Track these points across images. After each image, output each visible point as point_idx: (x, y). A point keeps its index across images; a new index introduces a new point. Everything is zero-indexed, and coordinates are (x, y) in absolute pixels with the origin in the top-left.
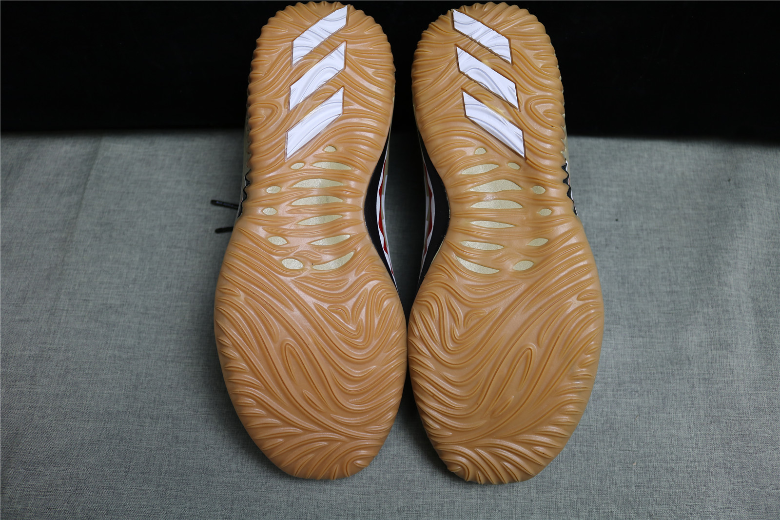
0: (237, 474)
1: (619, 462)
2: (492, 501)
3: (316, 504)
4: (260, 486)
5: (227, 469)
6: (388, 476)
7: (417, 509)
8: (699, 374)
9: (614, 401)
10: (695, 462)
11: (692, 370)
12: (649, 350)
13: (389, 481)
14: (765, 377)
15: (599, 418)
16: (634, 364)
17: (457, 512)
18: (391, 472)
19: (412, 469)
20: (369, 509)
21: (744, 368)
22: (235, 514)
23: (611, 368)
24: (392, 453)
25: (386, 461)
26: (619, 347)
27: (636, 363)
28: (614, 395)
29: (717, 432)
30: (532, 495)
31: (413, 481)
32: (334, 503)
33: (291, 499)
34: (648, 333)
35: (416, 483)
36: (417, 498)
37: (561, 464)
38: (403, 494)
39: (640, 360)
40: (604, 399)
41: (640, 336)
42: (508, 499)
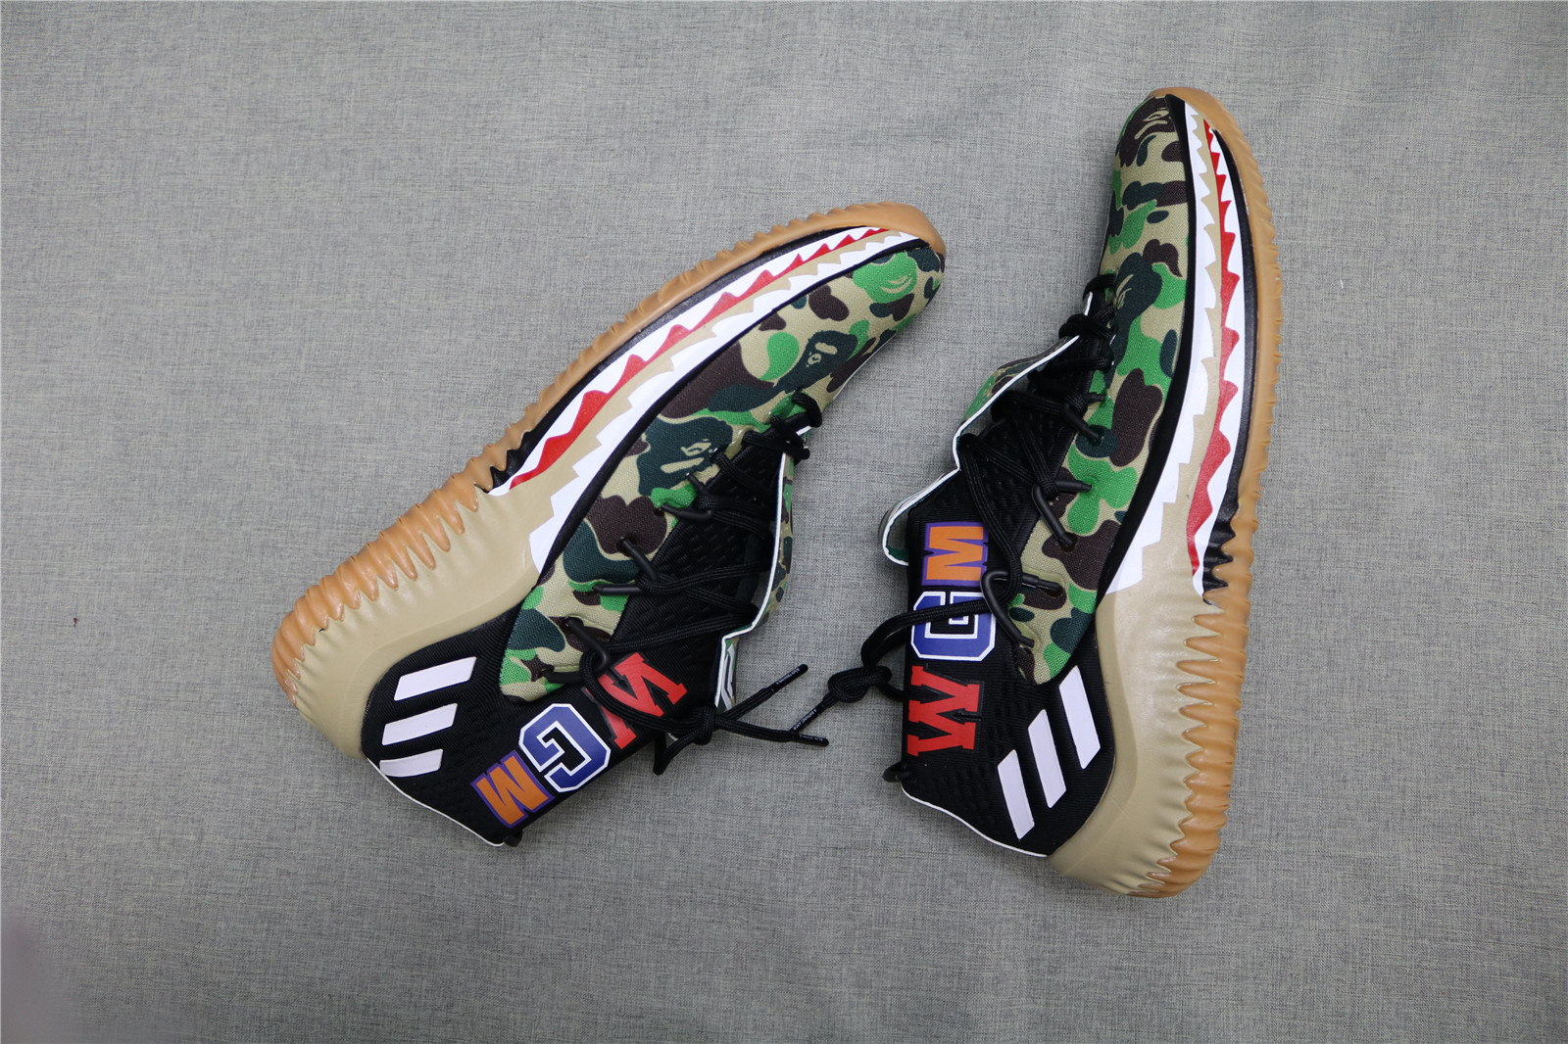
0: (33, 285)
1: (565, 254)
2: (374, 310)
3: (136, 321)
4: (63, 300)
5: (20, 279)
6: (235, 280)
7: (270, 323)
8: (718, 123)
9: (573, 165)
10: (681, 254)
11: (708, 116)
12: (646, 86)
13: (234, 286)
14: (827, 127)
15: (547, 190)
16: (618, 108)
17: (324, 325)
18: (237, 274)
19: (268, 268)
20: (206, 326)
21: (795, 113)
22: (30, 338)
23: (580, 115)
24: (242, 247)
25: (234, 260)
26: (598, 82)
27: (621, 106)
28: (575, 157)
29: (727, 211)
30: (430, 302)
31: (268, 285)
32: (160, 319)
33: (104, 315)
34: (650, 60)
35: (272, 288)
36: (271, 309)
37: (479, 258)
38: (252, 304)
39: (628, 103)
40: (559, 163)
41: (636, 65)
42: (395, 308)
